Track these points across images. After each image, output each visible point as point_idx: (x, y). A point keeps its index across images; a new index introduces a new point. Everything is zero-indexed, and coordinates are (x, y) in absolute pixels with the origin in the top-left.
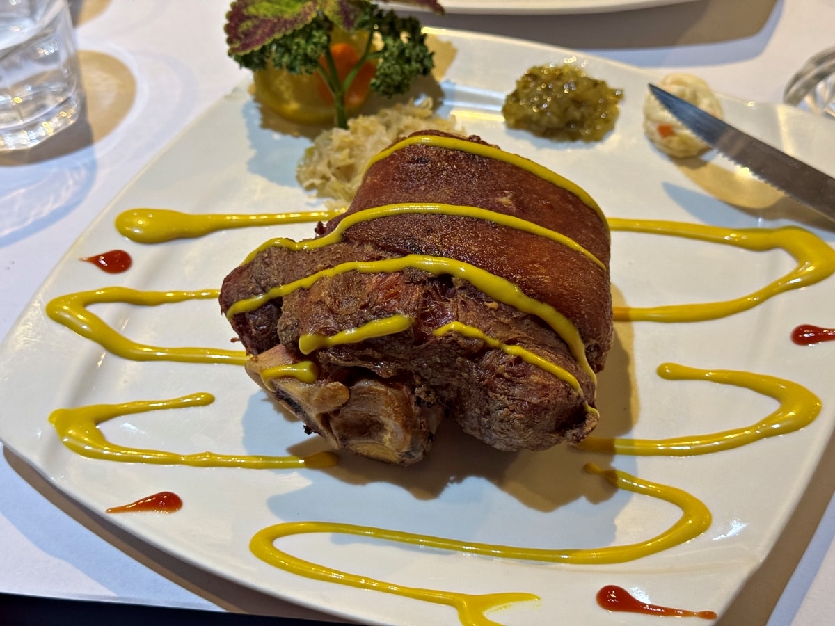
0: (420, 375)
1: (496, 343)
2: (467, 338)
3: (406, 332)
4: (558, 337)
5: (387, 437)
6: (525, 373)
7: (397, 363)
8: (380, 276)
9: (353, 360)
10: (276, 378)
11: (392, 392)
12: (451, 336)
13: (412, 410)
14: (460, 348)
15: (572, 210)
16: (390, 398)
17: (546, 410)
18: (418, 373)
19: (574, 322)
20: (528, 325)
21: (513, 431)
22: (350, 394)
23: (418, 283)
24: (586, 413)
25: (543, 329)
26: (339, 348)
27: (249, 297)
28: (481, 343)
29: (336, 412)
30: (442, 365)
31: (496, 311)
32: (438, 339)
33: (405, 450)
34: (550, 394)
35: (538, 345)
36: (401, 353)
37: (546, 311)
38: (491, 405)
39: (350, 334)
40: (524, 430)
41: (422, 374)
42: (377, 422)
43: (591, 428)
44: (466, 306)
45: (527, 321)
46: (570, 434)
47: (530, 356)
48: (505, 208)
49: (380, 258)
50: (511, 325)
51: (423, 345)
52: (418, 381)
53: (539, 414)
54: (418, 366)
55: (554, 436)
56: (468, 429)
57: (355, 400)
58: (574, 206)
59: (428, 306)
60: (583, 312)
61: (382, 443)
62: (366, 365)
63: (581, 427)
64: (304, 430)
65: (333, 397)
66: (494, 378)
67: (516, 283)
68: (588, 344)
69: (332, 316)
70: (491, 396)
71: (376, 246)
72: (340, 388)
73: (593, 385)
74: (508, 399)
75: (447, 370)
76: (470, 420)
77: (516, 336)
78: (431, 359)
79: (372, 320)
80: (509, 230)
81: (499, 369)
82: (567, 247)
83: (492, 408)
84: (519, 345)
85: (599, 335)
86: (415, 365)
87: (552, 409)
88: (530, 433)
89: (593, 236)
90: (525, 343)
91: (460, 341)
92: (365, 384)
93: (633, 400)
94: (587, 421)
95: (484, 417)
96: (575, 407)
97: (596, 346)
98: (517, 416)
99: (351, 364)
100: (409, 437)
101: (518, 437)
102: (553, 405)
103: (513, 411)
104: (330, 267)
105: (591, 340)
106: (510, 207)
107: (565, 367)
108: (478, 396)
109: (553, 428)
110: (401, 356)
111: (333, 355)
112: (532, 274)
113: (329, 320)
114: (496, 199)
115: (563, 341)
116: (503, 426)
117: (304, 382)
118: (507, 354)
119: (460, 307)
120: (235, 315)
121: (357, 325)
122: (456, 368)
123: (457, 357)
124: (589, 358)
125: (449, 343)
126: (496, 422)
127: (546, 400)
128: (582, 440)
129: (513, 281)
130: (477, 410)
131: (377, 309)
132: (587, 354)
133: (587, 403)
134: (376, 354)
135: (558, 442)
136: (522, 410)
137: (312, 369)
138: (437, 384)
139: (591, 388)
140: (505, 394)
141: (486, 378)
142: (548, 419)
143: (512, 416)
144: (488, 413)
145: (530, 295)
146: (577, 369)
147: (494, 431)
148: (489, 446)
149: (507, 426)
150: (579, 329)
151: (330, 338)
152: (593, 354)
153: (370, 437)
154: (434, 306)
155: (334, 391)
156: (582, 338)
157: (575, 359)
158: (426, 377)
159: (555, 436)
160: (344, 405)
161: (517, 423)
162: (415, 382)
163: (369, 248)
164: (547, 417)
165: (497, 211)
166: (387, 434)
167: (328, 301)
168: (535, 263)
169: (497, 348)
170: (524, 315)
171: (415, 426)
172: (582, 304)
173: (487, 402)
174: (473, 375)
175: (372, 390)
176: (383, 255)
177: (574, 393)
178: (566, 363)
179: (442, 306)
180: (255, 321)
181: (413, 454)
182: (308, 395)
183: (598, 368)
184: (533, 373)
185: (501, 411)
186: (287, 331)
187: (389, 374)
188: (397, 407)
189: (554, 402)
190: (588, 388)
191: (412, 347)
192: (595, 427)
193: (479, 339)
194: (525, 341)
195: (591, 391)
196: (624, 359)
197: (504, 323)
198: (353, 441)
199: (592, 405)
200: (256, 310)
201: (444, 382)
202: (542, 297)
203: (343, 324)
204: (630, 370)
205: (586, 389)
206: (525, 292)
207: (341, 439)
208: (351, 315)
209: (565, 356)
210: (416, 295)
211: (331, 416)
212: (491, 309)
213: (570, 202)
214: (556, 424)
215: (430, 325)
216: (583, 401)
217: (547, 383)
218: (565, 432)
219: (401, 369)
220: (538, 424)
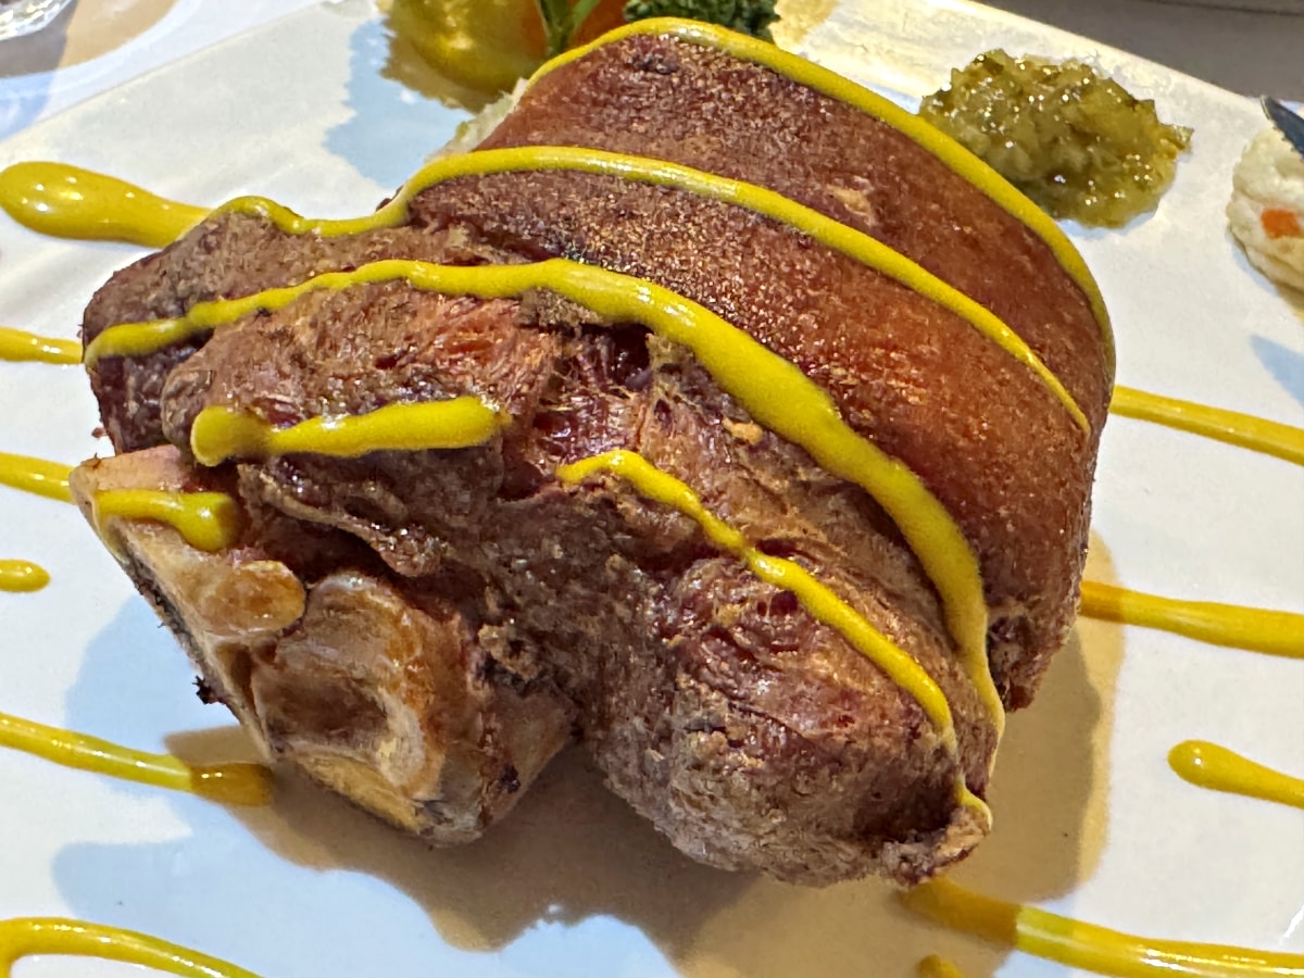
0: (502, 591)
1: (728, 536)
2: (648, 503)
3: (481, 450)
4: (918, 568)
5: (386, 749)
6: (796, 644)
7: (443, 539)
8: (460, 304)
9: (327, 506)
10: (124, 520)
11: (414, 622)
12: (603, 486)
13: (464, 683)
14: (620, 529)
15: (1029, 267)
16: (404, 632)
17: (837, 762)
18: (497, 584)
19: (970, 534)
20: (837, 513)
21: (724, 802)
22: (307, 602)
23: (549, 329)
24: (956, 806)
25: (876, 537)
26: (297, 462)
27: (142, 319)
28: (686, 528)
29: (268, 652)
30: (567, 572)
31: (752, 450)
32: (566, 489)
33: (422, 794)
34: (858, 720)
35: (855, 575)
36: (459, 512)
37: (896, 484)
38: (679, 711)
39: (330, 431)
40: (758, 806)
41: (509, 589)
42: (373, 704)
43: (957, 851)
44: (669, 419)
45: (834, 502)
46: (892, 853)
47: (821, 597)
48: (848, 213)
49: (476, 261)
50: (786, 500)
51: (522, 503)
52: (492, 605)
53: (812, 772)
54: (499, 560)
55: (848, 849)
56: (614, 778)
57: (316, 624)
58: (1034, 259)
59: (563, 397)
60: (1003, 512)
61: (370, 763)
62: (358, 527)
63: (932, 843)
64: (197, 689)
65: (259, 603)
66: (704, 638)
67: (825, 385)
68: (1001, 613)
69: (298, 372)
70: (683, 685)
71: (478, 233)
72: (284, 582)
73: (991, 734)
74: (731, 706)
75: (576, 587)
76: (619, 750)
77: (795, 533)
78: (538, 547)
79: (396, 398)
80: (845, 261)
81: (721, 613)
82: (996, 345)
83: (679, 721)
84: (799, 562)
85: (1037, 592)
86: (492, 555)
87: (854, 767)
88: (775, 821)
89: (1070, 346)
90: (814, 560)
91: (629, 506)
92: (352, 583)
93: (1090, 821)
94: (952, 830)
95: (657, 748)
96: (926, 780)
97: (1023, 628)
98: (747, 761)
99: (317, 515)
100: (439, 760)
101: (736, 824)
102: (858, 753)
103: (736, 744)
104: (350, 269)
105: (1012, 601)
106: (862, 214)
107: (922, 657)
108: (647, 680)
109: (848, 827)
110: (459, 522)
111: (275, 478)
112: (879, 374)
113: (288, 383)
114: (829, 187)
115: (929, 585)
116: (700, 784)
117: (191, 545)
118: (756, 577)
119: (650, 415)
120: (100, 360)
121: (354, 410)
122: (605, 589)
123: (612, 554)
124: (998, 659)
125: (592, 506)
126: (682, 767)
127: (840, 735)
128: (925, 880)
129: (823, 380)
130: (638, 722)
131: (418, 372)
132: (991, 645)
133: (962, 778)
134: (392, 500)
135: (854, 871)
136: (764, 746)
137: (221, 513)
138: (548, 628)
139: (983, 737)
140: (724, 690)
141: (678, 631)
142: (837, 793)
143: (730, 757)
144: (665, 737)
145: (859, 429)
146: (953, 675)
147: (675, 794)
148: (664, 842)
149: (711, 785)
150: (984, 558)
151: (276, 430)
152: (1008, 648)
153: (348, 743)
154: (578, 400)
155: (263, 582)
156: (987, 590)
157: (955, 647)
158: (518, 600)
159: (851, 851)
160: (289, 632)
161: (740, 781)
162: (487, 608)
163: (458, 237)
164: (835, 784)
165: (826, 212)
166: (388, 741)
167: (305, 338)
168: (895, 348)
169: (732, 556)
170: (832, 481)
171: (464, 734)
172: (1005, 488)
173: (670, 702)
174: (643, 615)
175: (363, 603)
176: (486, 255)
177: (931, 734)
178: (926, 648)
179: (604, 405)
180: (141, 380)
181: (448, 813)
182: (195, 582)
183: (1016, 699)
184: (821, 650)
185: (703, 738)
186: (181, 399)
187: (415, 566)
188: (418, 662)
189: (863, 745)
190: (975, 737)
191: (491, 499)
192: (972, 849)
193: (685, 514)
194: (819, 556)
195: (983, 747)
196: (1087, 710)
197: (766, 490)
198: (299, 743)
199: (978, 792)
200: (152, 355)
201: (567, 628)
202: (893, 442)
203: (316, 399)
204: (1097, 739)
205: (968, 738)
206: (846, 416)
207: (271, 728)
208: (346, 379)
209: (927, 630)
210: (535, 358)
211: (256, 659)
212: (740, 442)
213: (1027, 250)
214: (860, 814)
215: (557, 451)
216: (952, 770)
217: (857, 686)
218: (881, 847)
219: (453, 562)
220: (807, 801)
